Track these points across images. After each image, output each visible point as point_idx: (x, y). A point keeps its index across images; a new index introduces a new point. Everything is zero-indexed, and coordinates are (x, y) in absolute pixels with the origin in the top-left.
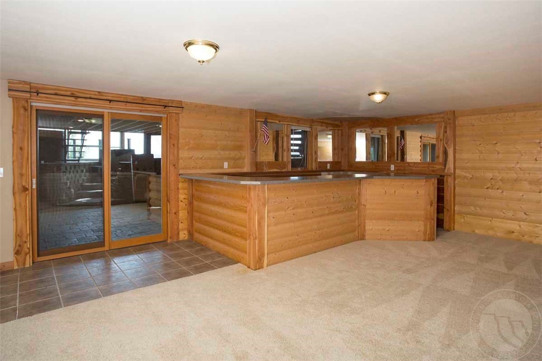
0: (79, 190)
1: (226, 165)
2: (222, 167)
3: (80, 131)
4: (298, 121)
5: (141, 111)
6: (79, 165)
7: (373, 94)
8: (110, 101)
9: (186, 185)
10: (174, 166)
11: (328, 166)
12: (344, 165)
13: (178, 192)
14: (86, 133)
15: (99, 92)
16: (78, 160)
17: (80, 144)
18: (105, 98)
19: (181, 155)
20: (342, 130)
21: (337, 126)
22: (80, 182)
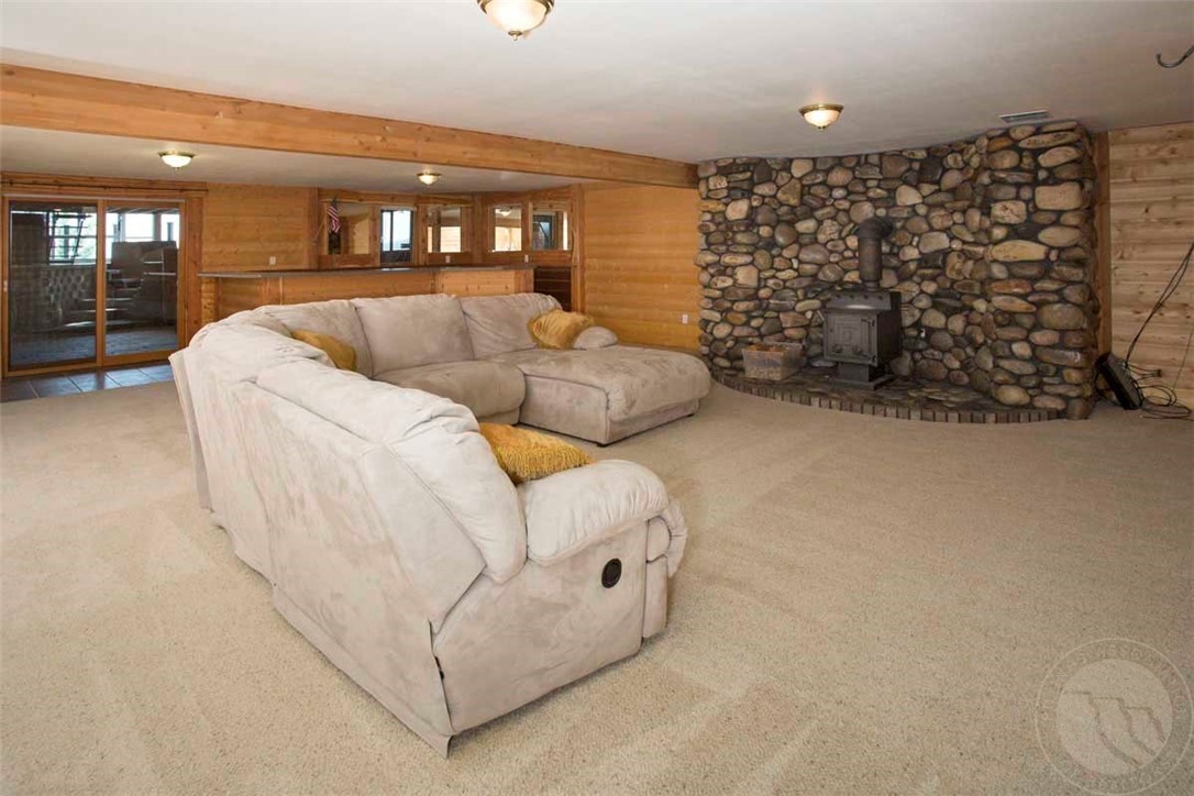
0: (72, 309)
1: (273, 260)
2: (268, 263)
3: (76, 214)
4: (393, 198)
5: (148, 197)
6: (73, 269)
7: (421, 174)
8: (105, 187)
9: (212, 286)
10: (195, 262)
11: (448, 260)
12: (477, 259)
13: (201, 296)
14: (84, 217)
15: (91, 178)
16: (72, 261)
17: (76, 234)
18: (98, 184)
19: (204, 250)
20: (472, 208)
21: (465, 202)
22: (75, 296)
